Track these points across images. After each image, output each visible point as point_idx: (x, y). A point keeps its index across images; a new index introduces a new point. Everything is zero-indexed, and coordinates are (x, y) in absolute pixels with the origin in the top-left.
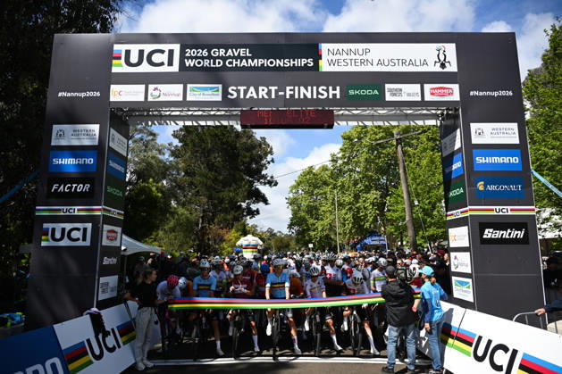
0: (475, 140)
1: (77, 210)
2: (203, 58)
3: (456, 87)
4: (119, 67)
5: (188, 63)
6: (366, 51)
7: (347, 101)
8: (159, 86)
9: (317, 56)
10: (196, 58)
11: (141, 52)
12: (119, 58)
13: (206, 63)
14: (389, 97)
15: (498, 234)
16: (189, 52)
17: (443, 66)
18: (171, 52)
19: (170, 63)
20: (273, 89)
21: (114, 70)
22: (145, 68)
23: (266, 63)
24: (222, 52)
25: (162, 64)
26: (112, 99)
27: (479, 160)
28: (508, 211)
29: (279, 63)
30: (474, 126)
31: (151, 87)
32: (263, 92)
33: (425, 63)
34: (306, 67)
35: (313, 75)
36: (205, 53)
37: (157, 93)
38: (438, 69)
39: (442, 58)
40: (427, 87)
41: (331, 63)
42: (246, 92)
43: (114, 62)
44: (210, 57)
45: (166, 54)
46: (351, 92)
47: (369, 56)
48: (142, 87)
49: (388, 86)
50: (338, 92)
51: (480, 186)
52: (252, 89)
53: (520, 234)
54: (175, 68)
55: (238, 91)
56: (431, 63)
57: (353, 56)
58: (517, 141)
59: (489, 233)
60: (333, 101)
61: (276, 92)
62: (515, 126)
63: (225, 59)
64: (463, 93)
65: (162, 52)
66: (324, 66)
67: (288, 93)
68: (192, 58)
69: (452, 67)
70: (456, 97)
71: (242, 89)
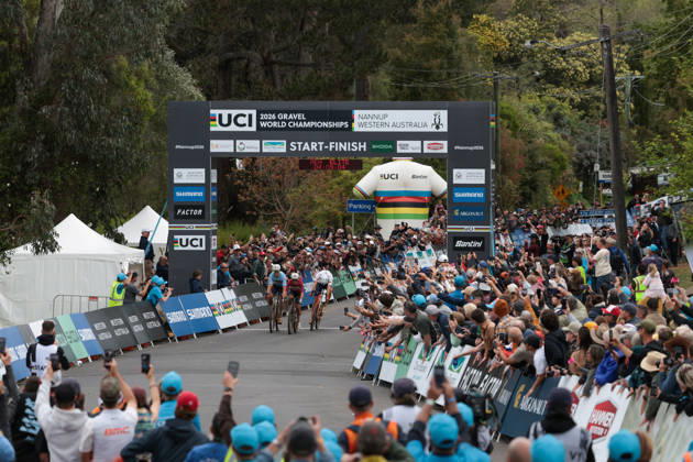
0: (455, 181)
1: (194, 227)
2: (272, 121)
3: (445, 143)
4: (215, 127)
5: (263, 124)
6: (385, 116)
7: (371, 153)
8: (244, 141)
9: (351, 121)
10: (268, 120)
11: (230, 116)
12: (214, 120)
13: (275, 124)
14: (399, 151)
15: (464, 244)
16: (263, 116)
17: (438, 127)
18: (250, 116)
19: (250, 125)
20: (321, 144)
21: (212, 129)
22: (233, 128)
23: (316, 124)
24: (285, 116)
25: (244, 125)
26: (212, 150)
27: (457, 195)
28: (473, 229)
29: (325, 124)
30: (455, 171)
31: (238, 142)
32: (314, 146)
33: (426, 125)
34: (343, 128)
35: (348, 134)
36: (274, 117)
37: (242, 146)
38: (434, 129)
39: (437, 121)
40: (426, 143)
41: (360, 125)
42: (302, 146)
43: (212, 123)
44: (277, 120)
45: (247, 117)
46: (374, 147)
47: (386, 120)
48: (232, 142)
49: (398, 142)
50: (365, 146)
51: (456, 213)
52: (306, 144)
53: (479, 244)
54: (254, 128)
55: (297, 145)
56: (429, 124)
57: (376, 120)
58: (483, 182)
59: (459, 244)
60: (362, 153)
61: (323, 146)
62: (483, 171)
63: (287, 121)
64: (450, 147)
65: (244, 116)
66: (356, 128)
67: (331, 147)
68: (265, 121)
69: (444, 128)
70: (445, 150)
71: (300, 143)
